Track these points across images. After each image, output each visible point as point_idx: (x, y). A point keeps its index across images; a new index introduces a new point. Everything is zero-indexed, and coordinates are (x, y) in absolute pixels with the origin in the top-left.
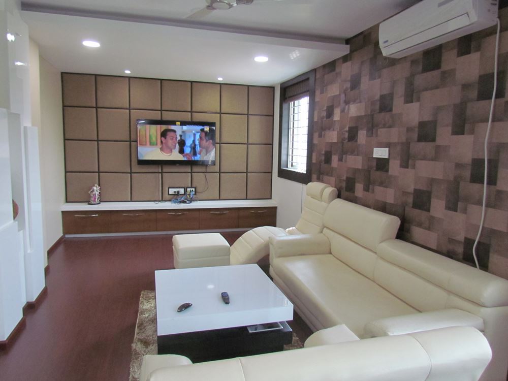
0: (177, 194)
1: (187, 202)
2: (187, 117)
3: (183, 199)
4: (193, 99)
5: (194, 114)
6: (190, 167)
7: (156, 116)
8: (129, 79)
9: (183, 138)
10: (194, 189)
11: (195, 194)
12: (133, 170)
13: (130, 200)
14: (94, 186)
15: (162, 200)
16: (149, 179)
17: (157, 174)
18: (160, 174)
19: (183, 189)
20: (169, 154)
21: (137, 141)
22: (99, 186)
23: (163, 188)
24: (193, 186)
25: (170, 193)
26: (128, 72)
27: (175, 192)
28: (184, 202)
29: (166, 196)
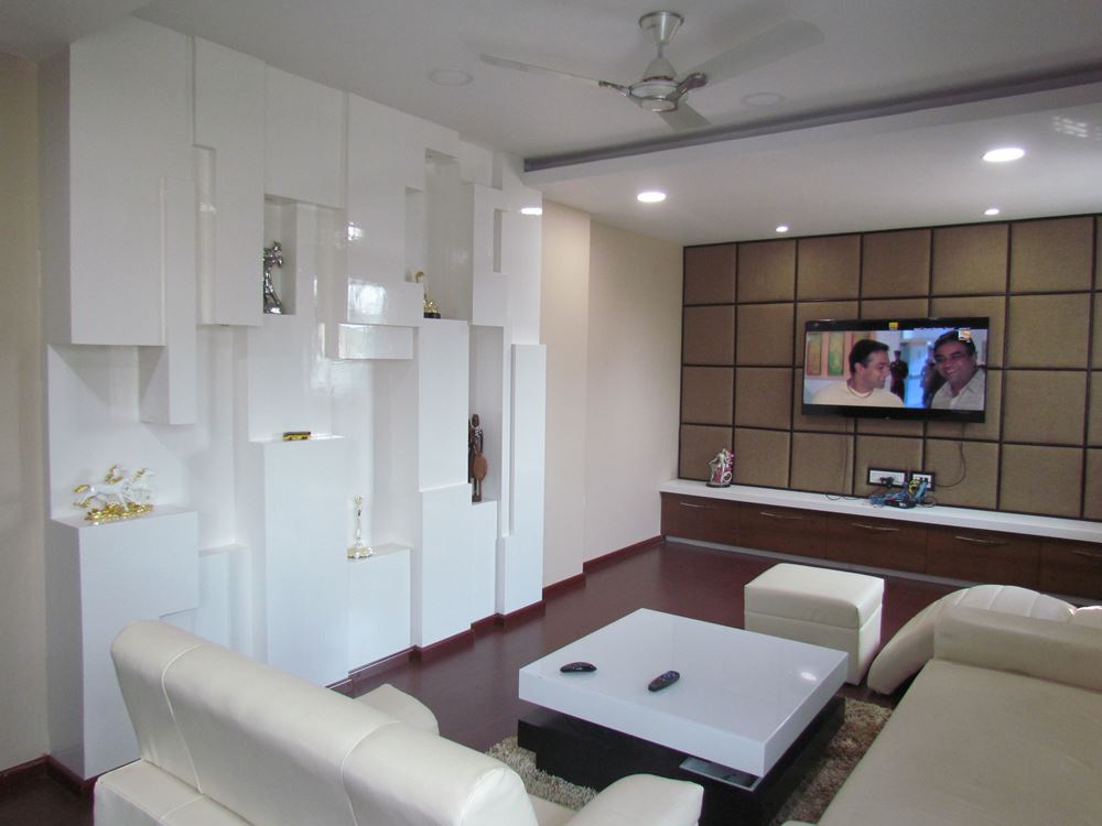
0: (888, 483)
1: (901, 504)
2: (921, 309)
3: (896, 496)
4: (937, 266)
5: (937, 302)
6: (922, 426)
7: (849, 311)
8: (797, 243)
9: (902, 358)
10: (929, 477)
11: (932, 489)
12: (796, 427)
13: (786, 486)
14: (721, 452)
15: (853, 495)
16: (826, 447)
17: (844, 436)
18: (851, 439)
19: (903, 475)
20: (865, 395)
21: (803, 367)
22: (733, 452)
23: (858, 467)
24: (926, 470)
25: (871, 481)
26: (782, 229)
27: (882, 479)
28: (894, 503)
29: (862, 487)
